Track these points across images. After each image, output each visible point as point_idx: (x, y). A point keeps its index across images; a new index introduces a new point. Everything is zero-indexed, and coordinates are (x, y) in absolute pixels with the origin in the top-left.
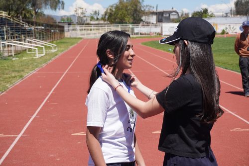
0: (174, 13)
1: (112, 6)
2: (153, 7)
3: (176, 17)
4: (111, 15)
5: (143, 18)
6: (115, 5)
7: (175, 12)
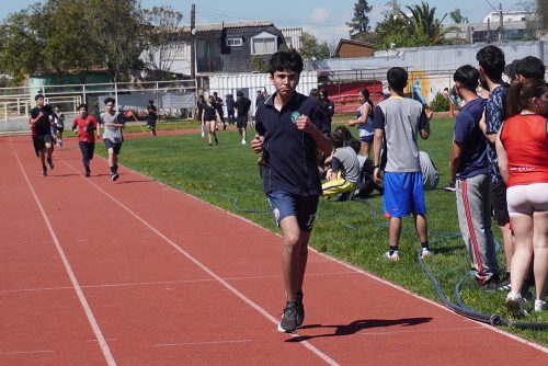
0: (265, 35)
1: (19, 18)
2: (180, 16)
3: (272, 48)
4: (17, 50)
5: (144, 56)
6: (30, 13)
7: (270, 28)
